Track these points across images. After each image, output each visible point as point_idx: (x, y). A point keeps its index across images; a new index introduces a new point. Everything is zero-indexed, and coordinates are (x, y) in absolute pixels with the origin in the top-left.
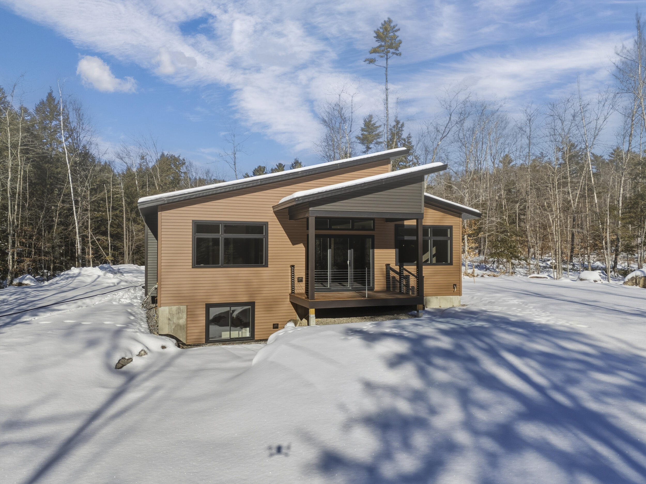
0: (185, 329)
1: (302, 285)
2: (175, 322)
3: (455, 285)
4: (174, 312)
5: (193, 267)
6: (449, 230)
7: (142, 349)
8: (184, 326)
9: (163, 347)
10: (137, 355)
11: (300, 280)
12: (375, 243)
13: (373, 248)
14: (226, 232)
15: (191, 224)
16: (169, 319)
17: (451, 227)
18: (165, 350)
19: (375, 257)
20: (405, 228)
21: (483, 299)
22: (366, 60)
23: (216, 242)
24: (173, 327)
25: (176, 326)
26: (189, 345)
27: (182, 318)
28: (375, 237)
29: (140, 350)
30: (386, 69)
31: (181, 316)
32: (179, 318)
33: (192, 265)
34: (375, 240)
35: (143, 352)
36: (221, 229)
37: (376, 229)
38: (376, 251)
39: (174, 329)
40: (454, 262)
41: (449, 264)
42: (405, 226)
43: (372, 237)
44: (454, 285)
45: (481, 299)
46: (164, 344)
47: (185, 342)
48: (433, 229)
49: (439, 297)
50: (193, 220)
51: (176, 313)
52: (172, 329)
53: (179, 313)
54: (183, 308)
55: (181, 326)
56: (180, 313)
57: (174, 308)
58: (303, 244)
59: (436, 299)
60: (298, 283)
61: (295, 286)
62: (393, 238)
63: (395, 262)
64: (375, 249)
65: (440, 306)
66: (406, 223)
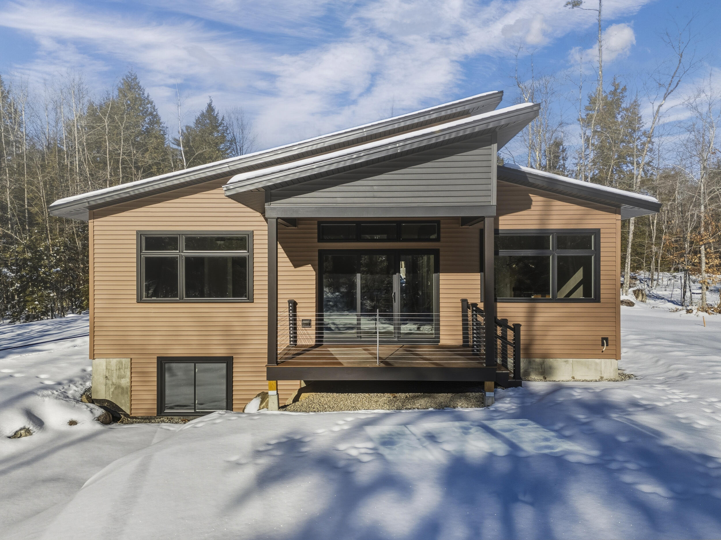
0: (129, 393)
1: (309, 332)
2: (114, 381)
3: (607, 339)
4: (114, 368)
5: (140, 300)
6: (593, 236)
7: (22, 426)
8: (127, 388)
9: (72, 423)
10: (10, 437)
11: (307, 324)
12: (441, 262)
13: (437, 270)
14: (188, 248)
15: (135, 237)
16: (106, 377)
17: (597, 232)
18: (74, 428)
19: (441, 287)
20: (500, 235)
21: (673, 367)
22: (567, 4)
23: (173, 262)
24: (112, 390)
25: (115, 388)
26: (136, 418)
27: (124, 377)
28: (441, 253)
29: (18, 428)
30: (600, 12)
31: (123, 373)
32: (120, 377)
33: (137, 299)
34: (441, 258)
35: (23, 432)
36: (182, 243)
37: (442, 239)
38: (443, 277)
39: (113, 392)
40: (602, 296)
41: (593, 299)
42: (500, 232)
43: (436, 253)
44: (603, 339)
45: (670, 365)
46: (74, 417)
47: (128, 412)
48: (558, 237)
49: (571, 360)
50: (138, 232)
51: (116, 370)
52: (111, 393)
53: (120, 369)
54: (126, 361)
55: (123, 388)
56: (122, 368)
57: (114, 361)
58: (312, 266)
59: (565, 363)
60: (303, 329)
61: (298, 333)
62: (477, 253)
63: (479, 297)
64: (440, 274)
65: (573, 377)
66: (501, 227)
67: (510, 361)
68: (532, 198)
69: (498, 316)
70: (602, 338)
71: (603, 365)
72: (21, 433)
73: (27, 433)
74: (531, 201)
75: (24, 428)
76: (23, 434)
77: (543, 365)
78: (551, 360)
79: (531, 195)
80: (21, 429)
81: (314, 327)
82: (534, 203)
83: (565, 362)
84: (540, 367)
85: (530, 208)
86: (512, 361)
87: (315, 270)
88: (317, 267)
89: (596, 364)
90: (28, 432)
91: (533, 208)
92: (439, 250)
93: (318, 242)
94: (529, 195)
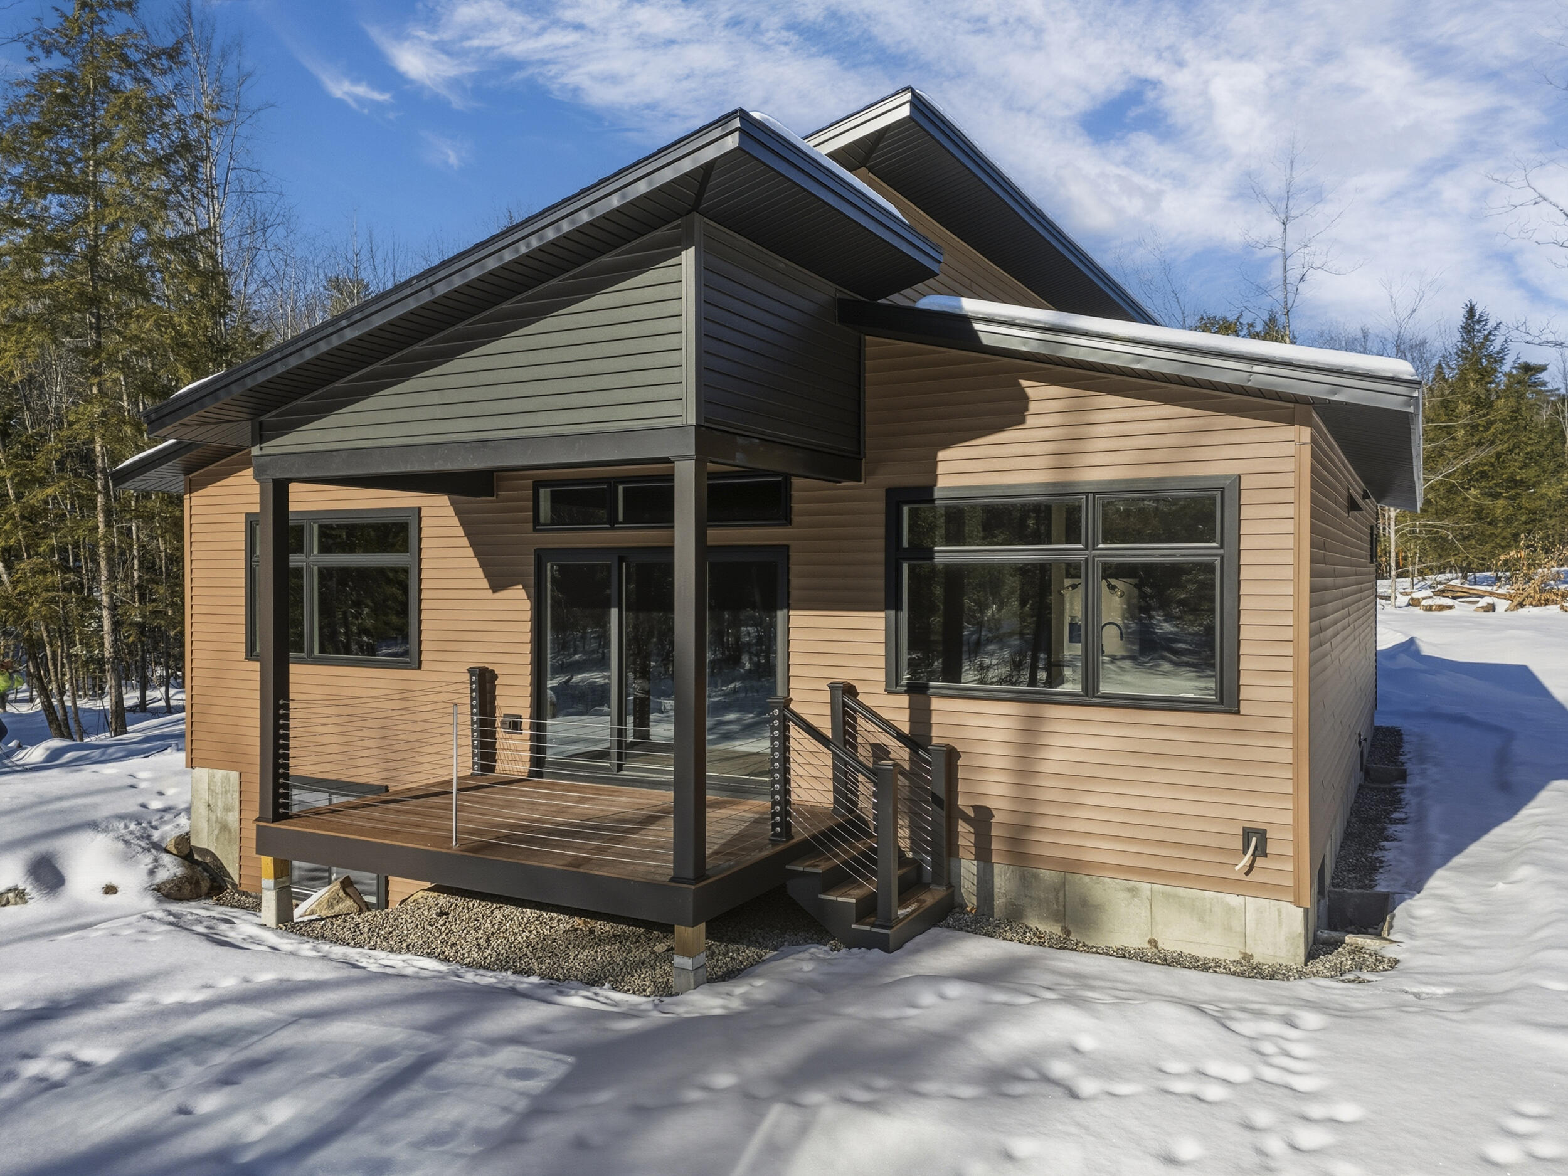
1: (519, 745)
3: (1260, 834)
5: (249, 656)
8: (235, 832)
9: (110, 890)
13: (786, 604)
15: (244, 527)
17: (1231, 488)
19: (792, 645)
25: (220, 830)
26: (247, 893)
33: (246, 653)
34: (794, 569)
37: (795, 519)
38: (796, 619)
40: (1245, 693)
44: (1247, 833)
47: (236, 879)
49: (1146, 888)
51: (222, 792)
53: (226, 792)
56: (229, 791)
57: (219, 775)
58: (524, 587)
59: (1127, 895)
60: (508, 736)
61: (497, 746)
62: (881, 556)
63: (882, 676)
64: (791, 613)
65: (1153, 943)
66: (942, 482)
67: (968, 867)
68: (1028, 391)
69: (933, 734)
70: (1244, 829)
71: (1251, 916)
72: (8, 898)
73: (18, 899)
74: (1025, 399)
75: (14, 889)
76: (12, 901)
77: (1061, 894)
78: (1086, 879)
79: (1024, 383)
80: (9, 890)
81: (527, 733)
82: (1033, 407)
83: (1129, 890)
84: (1051, 896)
85: (1023, 422)
86: (974, 869)
87: (529, 598)
88: (532, 590)
89: (1229, 910)
90: (21, 898)
91: (1030, 421)
92: (787, 547)
93: (535, 530)
94: (1020, 385)
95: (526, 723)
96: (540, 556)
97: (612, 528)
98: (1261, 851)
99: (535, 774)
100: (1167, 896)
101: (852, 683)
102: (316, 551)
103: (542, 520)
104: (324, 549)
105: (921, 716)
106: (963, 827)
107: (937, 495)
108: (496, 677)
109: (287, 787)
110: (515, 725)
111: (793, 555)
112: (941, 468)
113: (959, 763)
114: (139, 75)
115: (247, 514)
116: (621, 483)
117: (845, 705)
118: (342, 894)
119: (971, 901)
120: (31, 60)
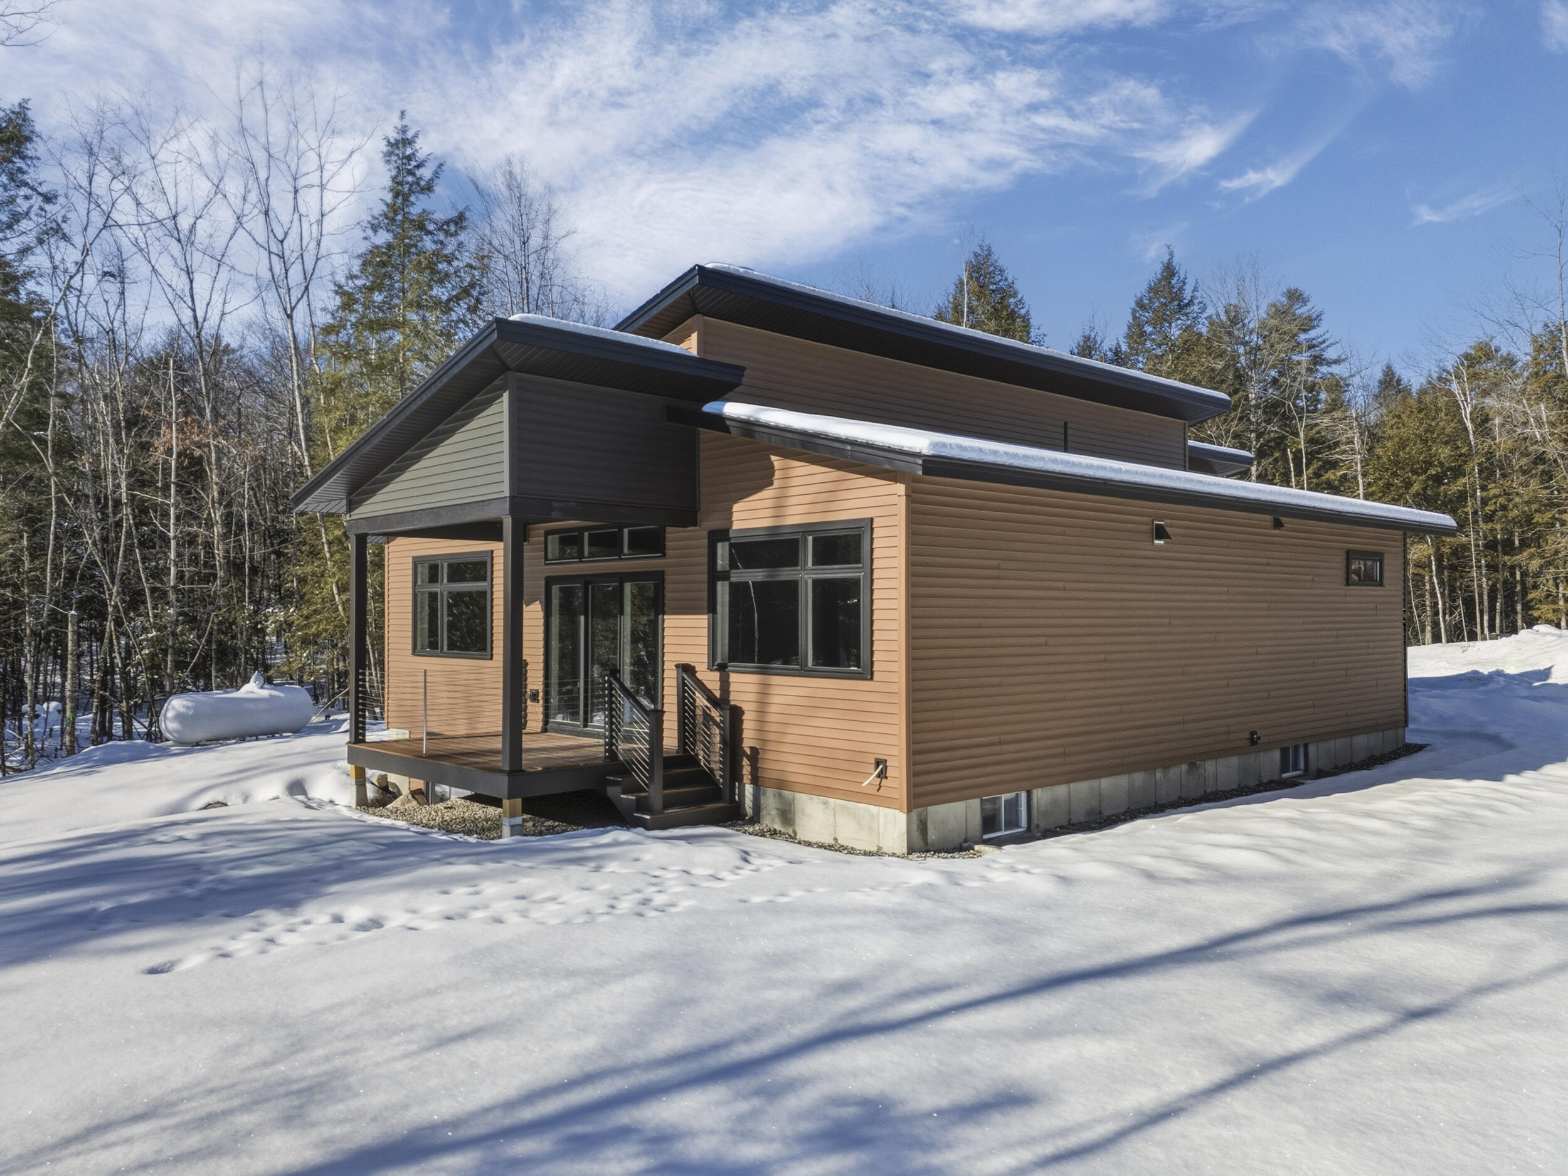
1: (538, 710)
3: (885, 763)
6: (864, 536)
12: (667, 595)
13: (661, 611)
17: (866, 526)
19: (666, 639)
34: (667, 586)
37: (667, 553)
38: (667, 620)
40: (873, 667)
41: (858, 673)
44: (879, 761)
49: (832, 801)
58: (540, 603)
60: (532, 704)
62: (705, 577)
63: (706, 660)
64: (665, 617)
65: (836, 839)
66: (736, 526)
68: (774, 463)
69: (731, 698)
70: (876, 759)
71: (882, 820)
74: (773, 469)
77: (788, 805)
78: (804, 796)
79: (773, 458)
81: (541, 701)
82: (776, 474)
83: (824, 803)
84: (788, 808)
85: (772, 484)
87: (543, 610)
88: (544, 605)
89: (871, 816)
91: (775, 484)
92: (663, 572)
93: (546, 564)
94: (770, 459)
95: (541, 695)
96: (549, 582)
97: (581, 562)
98: (882, 775)
99: (545, 730)
100: (843, 807)
101: (692, 664)
102: (445, 581)
103: (550, 556)
104: (451, 579)
105: (725, 684)
106: (745, 762)
107: (731, 535)
108: (527, 664)
109: (364, 729)
110: (534, 697)
111: (668, 578)
112: (735, 516)
113: (744, 718)
114: (435, 238)
115: (414, 558)
116: (587, 531)
117: (683, 678)
118: (410, 797)
119: (749, 812)
120: (365, 238)
